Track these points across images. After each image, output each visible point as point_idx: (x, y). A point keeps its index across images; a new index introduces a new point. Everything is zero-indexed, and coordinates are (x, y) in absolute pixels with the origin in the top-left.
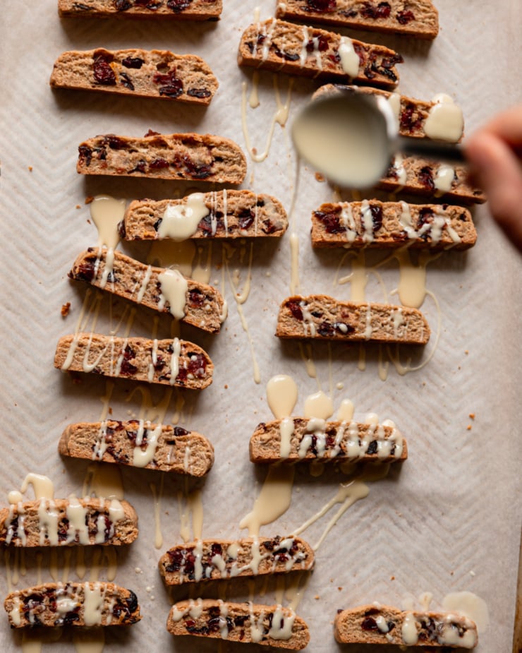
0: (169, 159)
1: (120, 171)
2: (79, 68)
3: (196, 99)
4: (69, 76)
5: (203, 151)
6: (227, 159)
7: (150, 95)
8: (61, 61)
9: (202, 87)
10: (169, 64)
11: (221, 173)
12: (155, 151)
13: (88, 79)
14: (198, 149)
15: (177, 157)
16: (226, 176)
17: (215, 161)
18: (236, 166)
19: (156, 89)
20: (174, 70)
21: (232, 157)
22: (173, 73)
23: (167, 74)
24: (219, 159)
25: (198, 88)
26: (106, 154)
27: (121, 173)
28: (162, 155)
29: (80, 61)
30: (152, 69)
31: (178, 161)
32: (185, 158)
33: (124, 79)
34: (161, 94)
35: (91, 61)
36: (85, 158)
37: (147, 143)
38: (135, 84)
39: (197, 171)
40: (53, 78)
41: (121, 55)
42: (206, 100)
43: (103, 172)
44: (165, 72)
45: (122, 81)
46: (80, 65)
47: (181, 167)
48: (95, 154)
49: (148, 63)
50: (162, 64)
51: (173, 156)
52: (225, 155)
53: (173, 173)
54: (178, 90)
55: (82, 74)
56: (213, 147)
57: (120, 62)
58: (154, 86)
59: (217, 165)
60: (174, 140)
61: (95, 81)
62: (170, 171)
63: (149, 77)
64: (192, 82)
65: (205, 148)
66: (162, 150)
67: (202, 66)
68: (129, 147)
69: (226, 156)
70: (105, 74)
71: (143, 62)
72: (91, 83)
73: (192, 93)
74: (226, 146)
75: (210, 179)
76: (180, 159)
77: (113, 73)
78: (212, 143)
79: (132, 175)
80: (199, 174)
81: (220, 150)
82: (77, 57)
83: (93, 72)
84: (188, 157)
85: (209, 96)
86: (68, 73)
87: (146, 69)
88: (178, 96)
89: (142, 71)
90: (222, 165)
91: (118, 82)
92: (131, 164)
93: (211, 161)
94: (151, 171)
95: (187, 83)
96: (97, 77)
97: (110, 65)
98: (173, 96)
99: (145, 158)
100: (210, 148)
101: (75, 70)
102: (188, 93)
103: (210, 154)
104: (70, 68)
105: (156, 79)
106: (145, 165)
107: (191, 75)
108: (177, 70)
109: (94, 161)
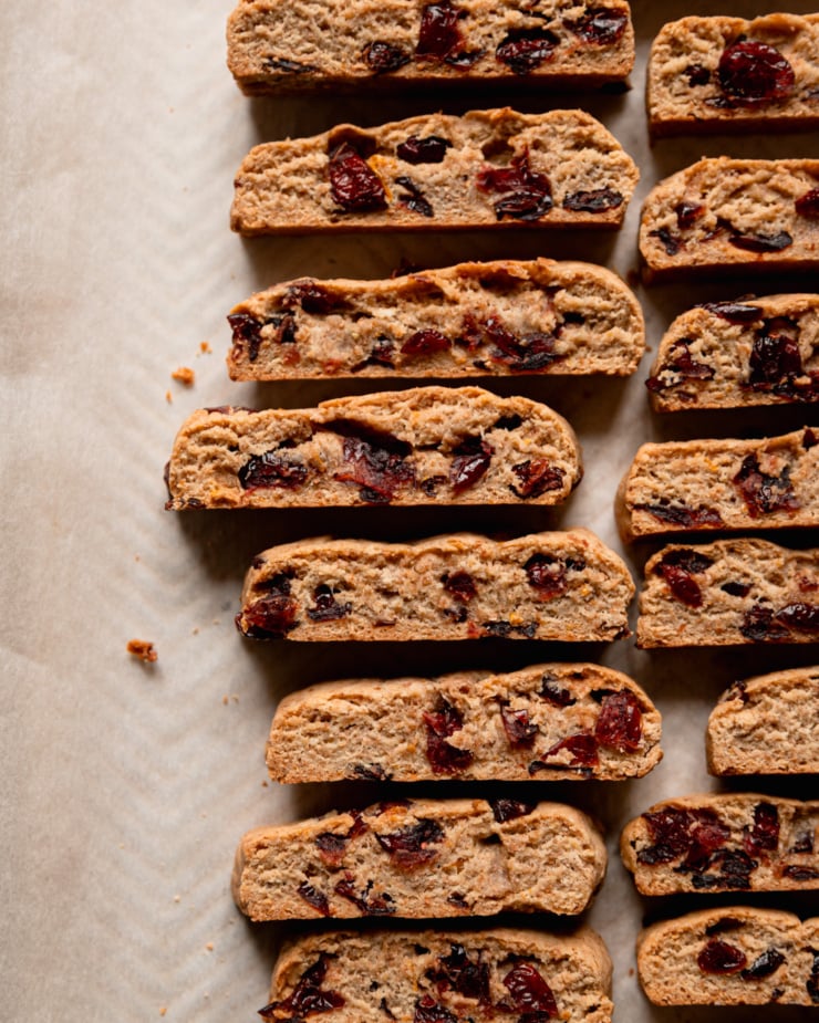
0: (450, 327)
1: (330, 368)
2: (294, 180)
3: (587, 217)
4: (272, 203)
5: (532, 302)
6: (594, 317)
7: (474, 222)
8: (251, 170)
9: (598, 186)
10: (511, 142)
11: (582, 352)
12: (416, 310)
13: (319, 203)
14: (520, 297)
15: (469, 322)
16: (594, 359)
17: (564, 325)
18: (616, 331)
19: (487, 206)
20: (526, 154)
21: (605, 309)
22: (523, 162)
23: (509, 166)
24: (574, 318)
25: (589, 189)
26: (296, 329)
27: (335, 372)
28: (431, 319)
29: (295, 163)
30: (470, 160)
31: (473, 331)
32: (490, 322)
33: (404, 191)
34: (500, 216)
35: (321, 159)
36: (246, 343)
37: (393, 294)
38: (433, 201)
39: (521, 351)
40: (236, 212)
41: (394, 134)
42: (612, 216)
43: (290, 374)
44: (505, 163)
45: (402, 197)
46: (296, 172)
47: (481, 345)
48: (268, 330)
49: (460, 146)
50: (495, 142)
51: (459, 321)
52: (588, 307)
53: (462, 363)
54: (540, 201)
55: (302, 194)
56: (558, 288)
57: (390, 152)
58: (482, 199)
59: (572, 333)
60: (460, 280)
61: (336, 207)
62: (454, 358)
63: (466, 178)
64: (573, 177)
65: (537, 294)
66: (432, 308)
67: (592, 134)
68: (351, 307)
69: (592, 308)
70: (356, 183)
71: (449, 143)
72: (328, 212)
73: (574, 202)
74: (590, 285)
75: (556, 370)
76: (478, 326)
77: (377, 181)
78: (555, 279)
79: (361, 374)
80: (526, 359)
81: (574, 295)
82: (288, 153)
83: (328, 186)
84: (496, 318)
85: (618, 205)
86: (270, 195)
87: (455, 161)
88: (543, 215)
89: (448, 166)
90: (582, 333)
91: (392, 201)
92: (358, 348)
93: (553, 325)
94: (406, 363)
95: (559, 181)
96: (337, 195)
97: (370, 162)
98: (530, 217)
99: (389, 330)
100: (550, 292)
101: (284, 186)
102: (566, 204)
103: (553, 307)
104: (274, 184)
105: (483, 183)
106: (391, 348)
107: (568, 160)
108: (533, 153)
109: (267, 347)
